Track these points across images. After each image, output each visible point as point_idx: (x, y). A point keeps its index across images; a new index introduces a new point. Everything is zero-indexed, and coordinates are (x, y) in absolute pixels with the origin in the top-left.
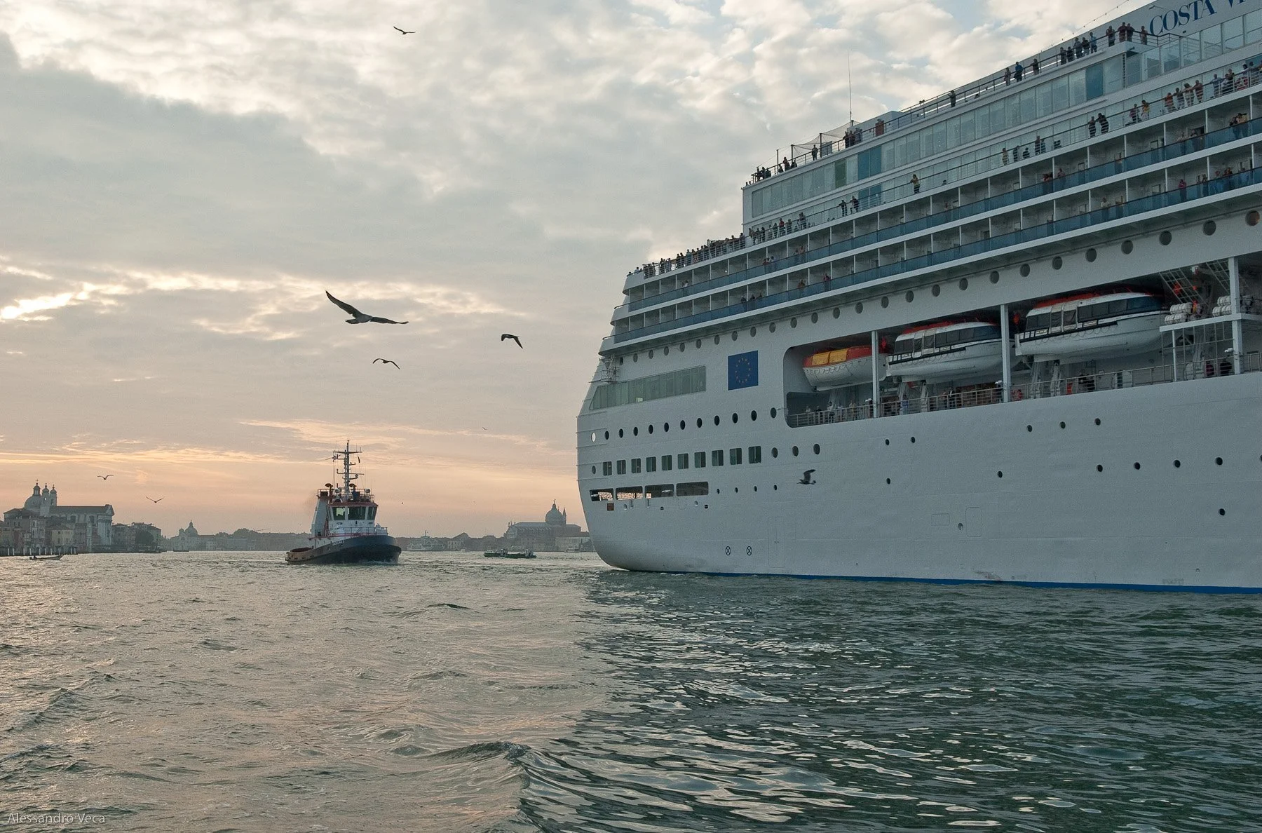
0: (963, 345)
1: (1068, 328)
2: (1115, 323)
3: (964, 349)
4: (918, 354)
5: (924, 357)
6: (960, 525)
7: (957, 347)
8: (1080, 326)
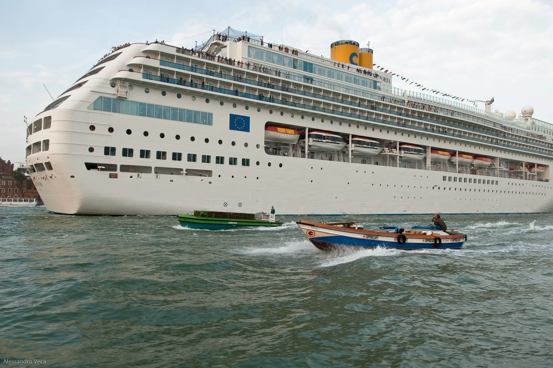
0: (339, 142)
1: (367, 146)
2: (377, 149)
3: (339, 143)
4: (324, 141)
5: (326, 142)
6: (336, 197)
7: (337, 142)
8: (370, 147)
